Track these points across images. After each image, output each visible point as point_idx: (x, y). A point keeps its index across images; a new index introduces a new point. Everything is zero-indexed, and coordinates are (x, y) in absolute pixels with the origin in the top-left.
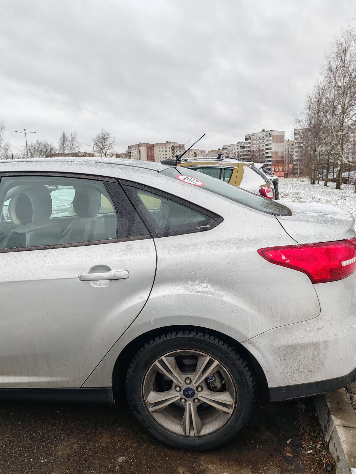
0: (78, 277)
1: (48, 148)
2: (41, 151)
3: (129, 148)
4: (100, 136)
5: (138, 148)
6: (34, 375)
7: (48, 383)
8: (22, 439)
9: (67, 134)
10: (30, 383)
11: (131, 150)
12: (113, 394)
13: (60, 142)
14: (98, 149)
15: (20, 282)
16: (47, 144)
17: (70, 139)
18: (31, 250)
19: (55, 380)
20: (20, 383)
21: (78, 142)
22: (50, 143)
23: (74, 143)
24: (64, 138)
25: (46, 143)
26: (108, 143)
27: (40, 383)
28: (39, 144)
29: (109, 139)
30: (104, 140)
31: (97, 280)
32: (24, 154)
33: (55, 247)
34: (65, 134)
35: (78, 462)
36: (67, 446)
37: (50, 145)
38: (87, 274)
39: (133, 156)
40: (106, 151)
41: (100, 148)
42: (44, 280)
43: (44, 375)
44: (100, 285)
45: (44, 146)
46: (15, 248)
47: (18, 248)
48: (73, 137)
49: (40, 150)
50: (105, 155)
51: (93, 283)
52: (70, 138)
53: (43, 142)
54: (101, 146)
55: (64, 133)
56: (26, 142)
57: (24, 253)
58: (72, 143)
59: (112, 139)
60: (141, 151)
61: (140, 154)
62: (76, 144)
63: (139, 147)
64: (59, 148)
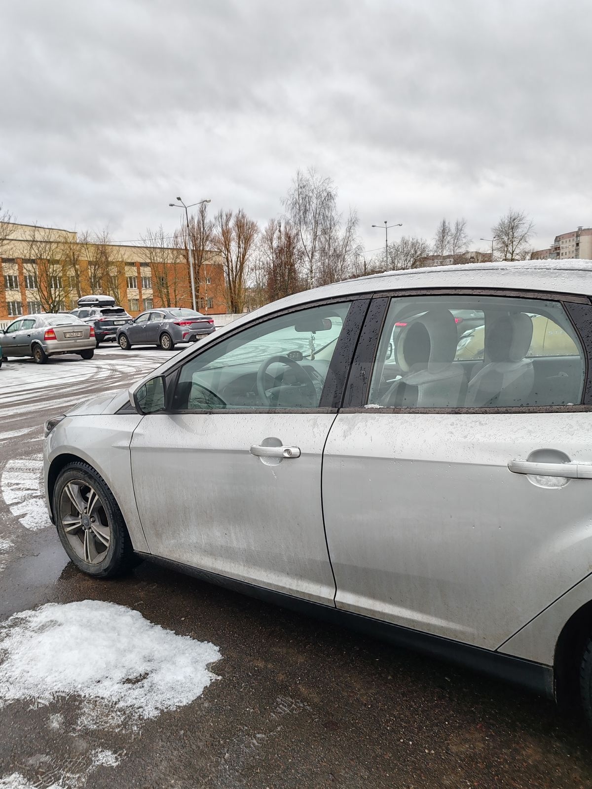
0: (507, 465)
1: (418, 248)
2: (407, 254)
3: (558, 239)
4: (506, 221)
5: (575, 238)
6: (421, 610)
7: (441, 628)
8: (394, 703)
9: (449, 223)
10: (413, 621)
11: (561, 242)
12: (554, 680)
13: (437, 237)
14: (500, 245)
15: (412, 461)
16: (417, 242)
17: (453, 232)
18: (431, 412)
19: (452, 627)
20: (398, 617)
21: (466, 235)
22: (422, 239)
23: (460, 237)
24: (444, 231)
25: (415, 240)
26: (518, 233)
27: (428, 625)
28: (406, 244)
29: (520, 226)
30: (512, 228)
31: (542, 475)
32: (382, 259)
33: (470, 411)
34: (447, 224)
35: (485, 774)
36: (466, 741)
37: (421, 243)
38: (523, 462)
39: (564, 254)
40: (514, 248)
41: (504, 243)
42: (450, 463)
43: (436, 615)
44: (546, 484)
45: (413, 245)
46: (406, 408)
47: (410, 408)
48: (460, 227)
49: (405, 252)
50: (512, 254)
51: (533, 479)
52: (453, 230)
53: (411, 240)
54: (506, 239)
55: (444, 223)
56: (387, 241)
57: (420, 417)
58: (456, 237)
59: (527, 225)
60: (580, 244)
61: (577, 250)
62: (463, 239)
63: (578, 236)
64: (435, 247)
